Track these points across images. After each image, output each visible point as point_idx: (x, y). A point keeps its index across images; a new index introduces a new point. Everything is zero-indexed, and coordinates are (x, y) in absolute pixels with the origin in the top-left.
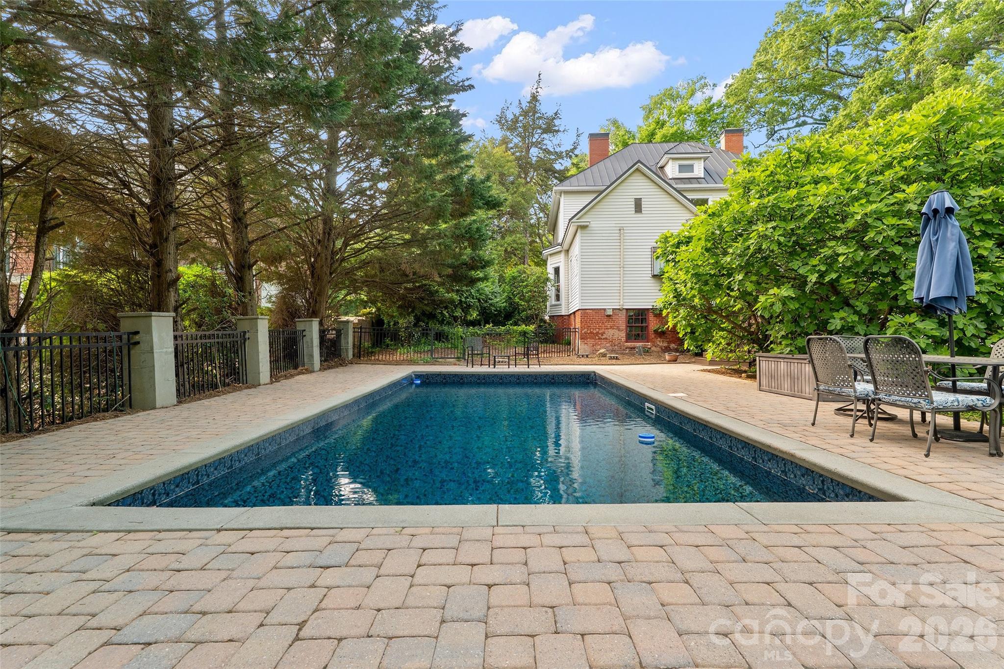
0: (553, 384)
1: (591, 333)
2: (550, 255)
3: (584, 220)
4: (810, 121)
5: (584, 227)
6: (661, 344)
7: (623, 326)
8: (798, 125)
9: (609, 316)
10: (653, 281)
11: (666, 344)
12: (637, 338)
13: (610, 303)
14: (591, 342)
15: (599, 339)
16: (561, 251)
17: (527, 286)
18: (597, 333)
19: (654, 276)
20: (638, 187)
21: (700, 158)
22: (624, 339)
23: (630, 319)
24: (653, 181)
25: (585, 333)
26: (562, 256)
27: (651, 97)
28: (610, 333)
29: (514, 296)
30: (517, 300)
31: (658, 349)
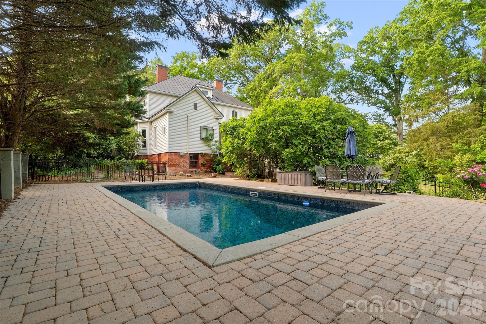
0: (180, 188)
1: (173, 164)
2: (140, 123)
3: (171, 109)
4: (238, 83)
5: (171, 112)
6: (204, 169)
7: (188, 161)
8: (234, 83)
9: (182, 156)
10: (201, 141)
11: (206, 169)
12: (193, 167)
13: (182, 150)
14: (173, 168)
15: (177, 167)
16: (147, 122)
17: (129, 138)
18: (176, 164)
19: (202, 139)
20: (195, 98)
21: (211, 90)
22: (188, 167)
23: (191, 158)
24: (201, 97)
25: (171, 164)
26: (148, 124)
27: (177, 54)
28: (182, 164)
29: (121, 143)
30: (122, 145)
31: (203, 172)
